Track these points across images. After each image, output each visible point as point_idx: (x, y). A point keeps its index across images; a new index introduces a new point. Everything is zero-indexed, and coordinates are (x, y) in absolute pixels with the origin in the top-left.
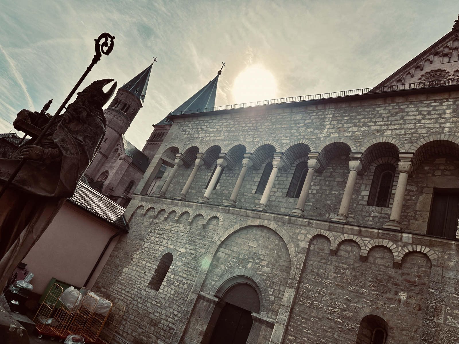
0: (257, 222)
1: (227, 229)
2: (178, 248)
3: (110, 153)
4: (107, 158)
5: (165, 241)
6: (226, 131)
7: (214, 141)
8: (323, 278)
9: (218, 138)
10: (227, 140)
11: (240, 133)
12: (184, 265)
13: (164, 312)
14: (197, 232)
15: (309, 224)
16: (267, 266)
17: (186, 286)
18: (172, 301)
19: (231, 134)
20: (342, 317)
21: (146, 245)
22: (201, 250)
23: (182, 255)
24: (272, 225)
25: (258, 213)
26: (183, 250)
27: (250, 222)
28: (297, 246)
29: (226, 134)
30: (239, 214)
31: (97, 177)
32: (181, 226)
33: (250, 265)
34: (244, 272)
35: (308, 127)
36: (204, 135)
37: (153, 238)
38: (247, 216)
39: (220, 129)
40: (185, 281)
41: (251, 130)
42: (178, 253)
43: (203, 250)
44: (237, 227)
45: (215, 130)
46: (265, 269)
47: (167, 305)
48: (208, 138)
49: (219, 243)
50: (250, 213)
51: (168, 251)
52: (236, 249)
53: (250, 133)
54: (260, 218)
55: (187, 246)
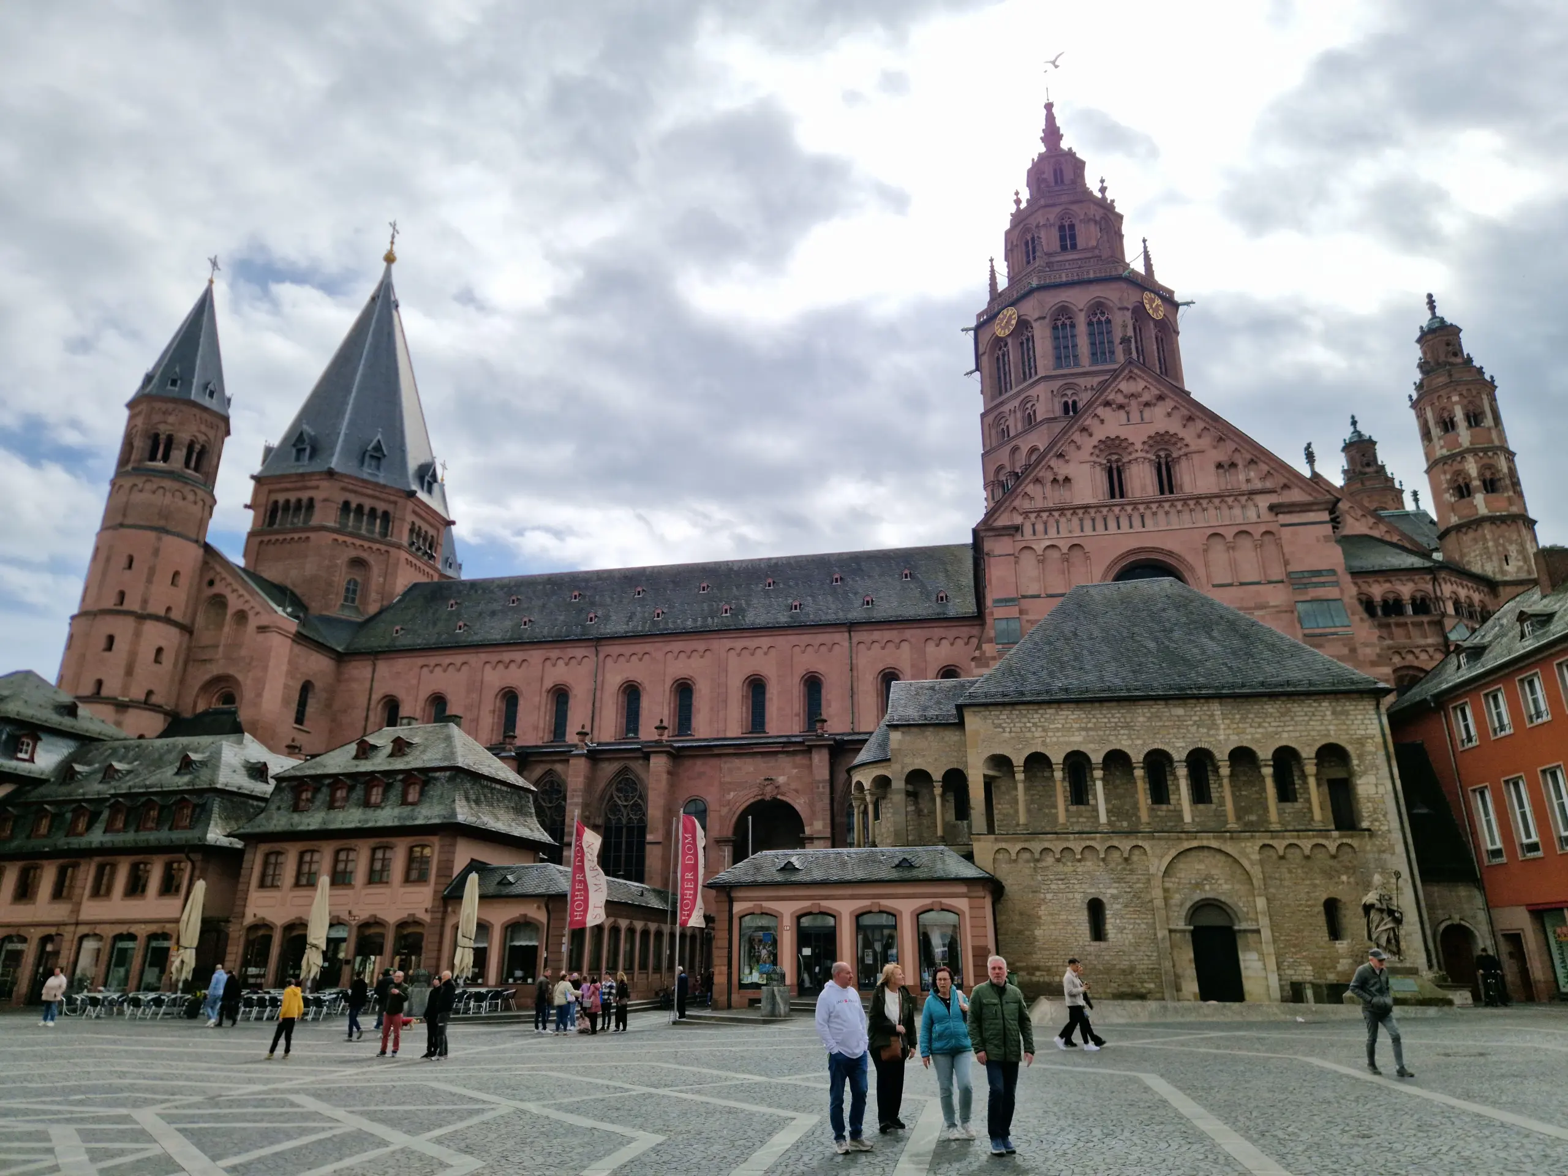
0: (1195, 844)
1: (1162, 857)
2: (1103, 890)
3: (194, 614)
4: (192, 632)
5: (1076, 887)
6: (1083, 729)
7: (1068, 743)
8: (1281, 880)
9: (1072, 739)
10: (1091, 742)
11: (1107, 732)
12: (1126, 906)
13: (1133, 958)
14: (1119, 868)
15: (1252, 837)
16: (1226, 883)
17: (1143, 926)
18: (1137, 945)
19: (1091, 733)
20: (1309, 906)
21: (1049, 896)
22: (1138, 885)
23: (1115, 897)
24: (1214, 844)
25: (1191, 834)
26: (1115, 891)
27: (1187, 845)
28: (1249, 859)
29: (1084, 733)
30: (1168, 839)
31: (189, 700)
32: (1089, 863)
33: (1207, 887)
34: (1204, 896)
35: (1198, 727)
36: (1043, 734)
37: (1053, 886)
38: (1179, 839)
39: (1068, 726)
40: (1138, 921)
41: (1122, 727)
42: (1108, 896)
43: (1141, 885)
44: (1173, 853)
45: (1060, 726)
46: (1226, 887)
47: (1132, 949)
48: (1055, 739)
49: (1161, 874)
50: (1183, 835)
51: (1090, 897)
52: (1183, 875)
53: (1122, 732)
54: (1196, 838)
55: (1116, 885)
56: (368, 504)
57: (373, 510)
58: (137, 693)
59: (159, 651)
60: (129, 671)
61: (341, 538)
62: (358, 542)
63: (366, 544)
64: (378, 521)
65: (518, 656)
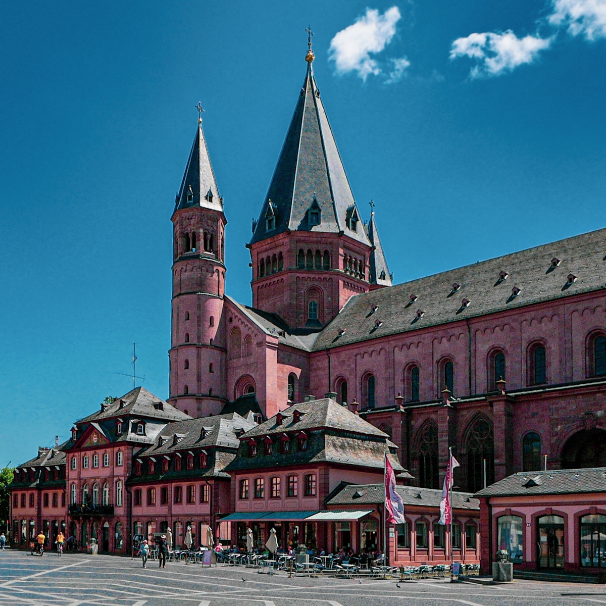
3: (225, 340)
4: (226, 351)
31: (232, 392)
56: (314, 247)
57: (318, 252)
58: (204, 390)
59: (211, 365)
60: (199, 379)
62: (312, 276)
64: (322, 258)
65: (415, 339)
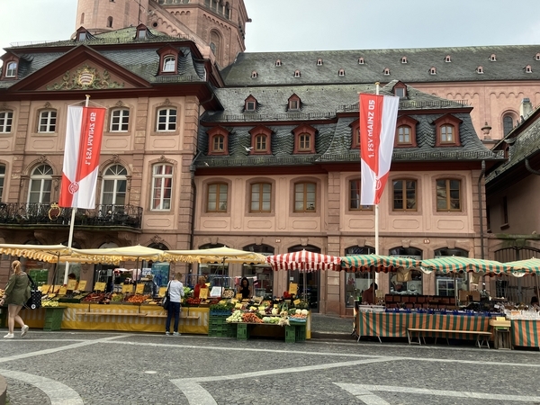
61: (208, 15)
62: (216, 19)
63: (220, 22)
64: (224, 7)
